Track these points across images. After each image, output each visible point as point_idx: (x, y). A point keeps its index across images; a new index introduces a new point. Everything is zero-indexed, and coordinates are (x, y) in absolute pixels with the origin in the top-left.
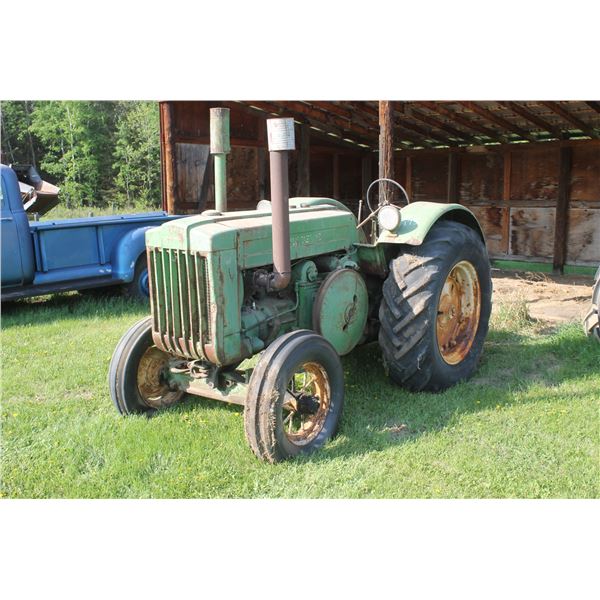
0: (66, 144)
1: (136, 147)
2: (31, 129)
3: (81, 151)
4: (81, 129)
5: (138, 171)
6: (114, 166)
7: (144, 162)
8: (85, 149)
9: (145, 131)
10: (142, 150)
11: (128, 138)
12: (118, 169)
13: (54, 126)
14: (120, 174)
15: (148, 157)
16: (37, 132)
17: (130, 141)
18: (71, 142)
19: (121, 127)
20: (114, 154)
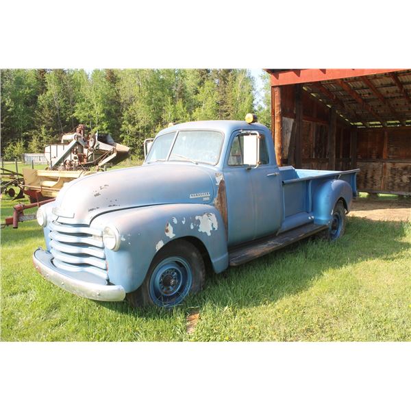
0: (93, 123)
1: (134, 125)
2: (75, 115)
3: (102, 127)
4: (103, 115)
5: (134, 139)
6: (121, 136)
7: (137, 134)
8: (105, 126)
9: (139, 116)
10: (137, 127)
11: (128, 120)
12: (123, 138)
13: (87, 114)
14: (124, 141)
15: (140, 131)
16: (77, 116)
17: (130, 122)
18: (97, 122)
19: (125, 114)
20: (121, 129)
